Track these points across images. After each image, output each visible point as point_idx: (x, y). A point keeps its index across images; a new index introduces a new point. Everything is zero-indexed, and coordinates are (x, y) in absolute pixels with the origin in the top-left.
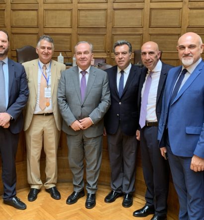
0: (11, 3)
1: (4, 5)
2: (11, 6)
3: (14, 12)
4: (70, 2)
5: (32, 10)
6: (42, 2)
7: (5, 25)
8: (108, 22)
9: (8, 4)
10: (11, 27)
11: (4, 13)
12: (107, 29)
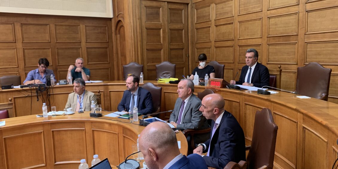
0: (215, 20)
1: (210, 23)
2: (215, 22)
3: (217, 27)
4: (260, 10)
5: (230, 24)
6: (237, 15)
7: (210, 40)
8: (299, 28)
9: (212, 21)
10: (215, 41)
11: (210, 29)
12: (299, 36)
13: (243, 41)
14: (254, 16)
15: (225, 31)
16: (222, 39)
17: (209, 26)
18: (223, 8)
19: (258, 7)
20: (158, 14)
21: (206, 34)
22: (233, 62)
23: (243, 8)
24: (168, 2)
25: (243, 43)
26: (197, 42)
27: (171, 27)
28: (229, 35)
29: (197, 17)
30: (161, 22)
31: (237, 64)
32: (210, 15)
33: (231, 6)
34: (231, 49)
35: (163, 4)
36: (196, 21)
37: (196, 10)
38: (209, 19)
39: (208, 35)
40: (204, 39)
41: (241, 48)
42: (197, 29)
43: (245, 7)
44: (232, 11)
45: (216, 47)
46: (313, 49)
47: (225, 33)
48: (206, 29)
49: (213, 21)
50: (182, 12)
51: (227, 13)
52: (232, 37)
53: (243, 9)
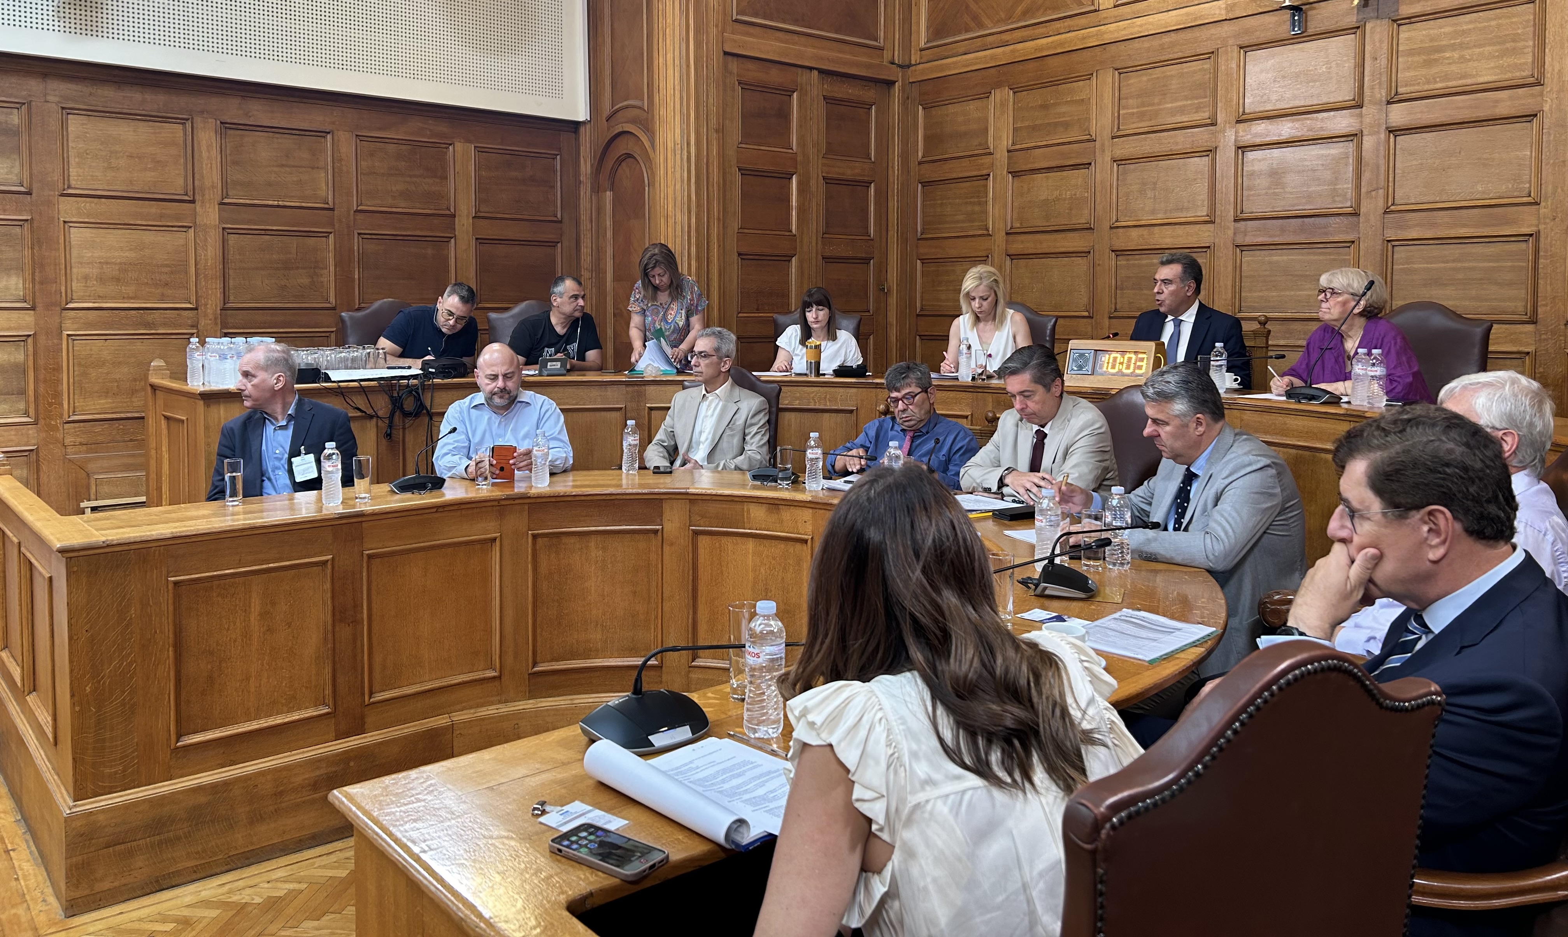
0: (1009, 151)
1: (986, 160)
2: (1009, 157)
3: (1016, 179)
4: (1209, 121)
5: (1076, 166)
6: (1107, 133)
7: (988, 231)
8: (1363, 190)
9: (998, 155)
10: (1007, 234)
11: (986, 186)
12: (1362, 219)
13: (1134, 233)
14: (1181, 140)
15: (1056, 193)
16: (1040, 223)
17: (985, 172)
18: (1045, 107)
19: (1198, 109)
20: (784, 115)
21: (966, 203)
22: (1086, 314)
23: (1135, 110)
24: (821, 71)
25: (1134, 239)
26: (923, 236)
27: (827, 173)
28: (1071, 209)
29: (926, 138)
30: (794, 148)
31: (1106, 322)
32: (986, 130)
33: (1083, 100)
34: (1081, 265)
35: (803, 77)
36: (920, 154)
37: (924, 108)
38: (980, 145)
39: (977, 208)
40: (957, 222)
41: (1122, 262)
42: (925, 184)
43: (1143, 105)
44: (1088, 120)
45: (1012, 257)
46: (1416, 266)
47: (1057, 199)
48: (968, 184)
49: (1001, 156)
50: (869, 115)
51: (1066, 125)
52: (1082, 219)
53: (1133, 114)
